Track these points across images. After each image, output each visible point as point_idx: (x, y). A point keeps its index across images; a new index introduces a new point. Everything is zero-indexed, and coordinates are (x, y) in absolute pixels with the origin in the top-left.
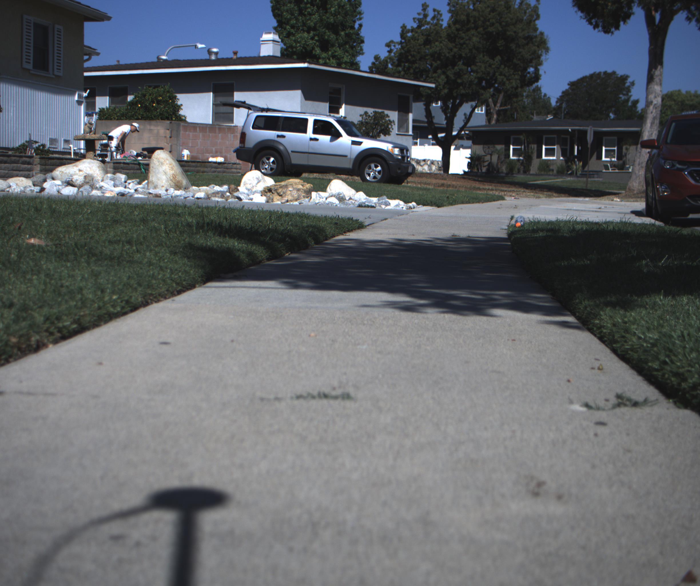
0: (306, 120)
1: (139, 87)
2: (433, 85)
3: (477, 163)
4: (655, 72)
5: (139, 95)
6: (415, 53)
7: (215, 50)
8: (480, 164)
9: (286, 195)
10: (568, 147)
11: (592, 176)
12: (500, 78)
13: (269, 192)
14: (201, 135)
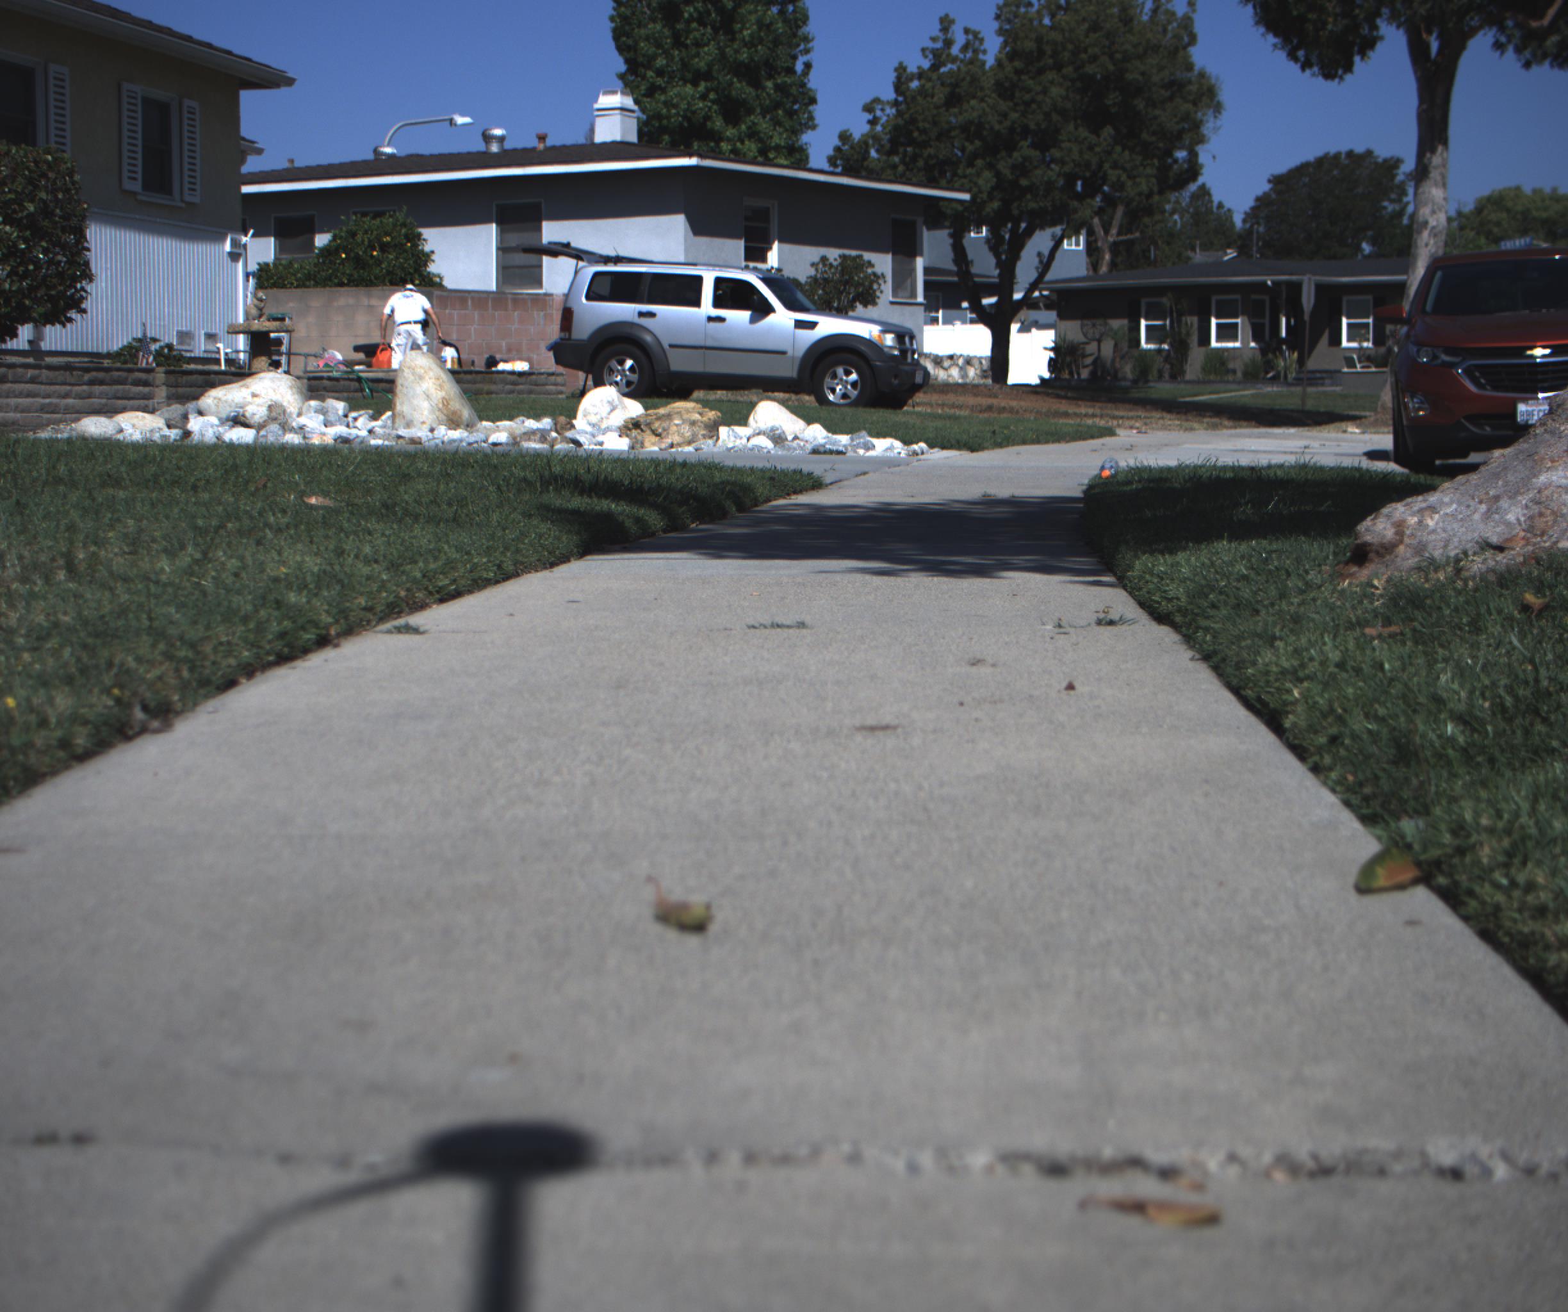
0: (699, 280)
1: (343, 217)
2: (966, 197)
3: (1068, 359)
4: (1431, 158)
5: (343, 234)
6: (927, 126)
7: (498, 132)
8: (1075, 361)
9: (668, 434)
10: (1267, 321)
11: (1320, 382)
12: (1113, 175)
13: (636, 429)
14: (476, 314)
